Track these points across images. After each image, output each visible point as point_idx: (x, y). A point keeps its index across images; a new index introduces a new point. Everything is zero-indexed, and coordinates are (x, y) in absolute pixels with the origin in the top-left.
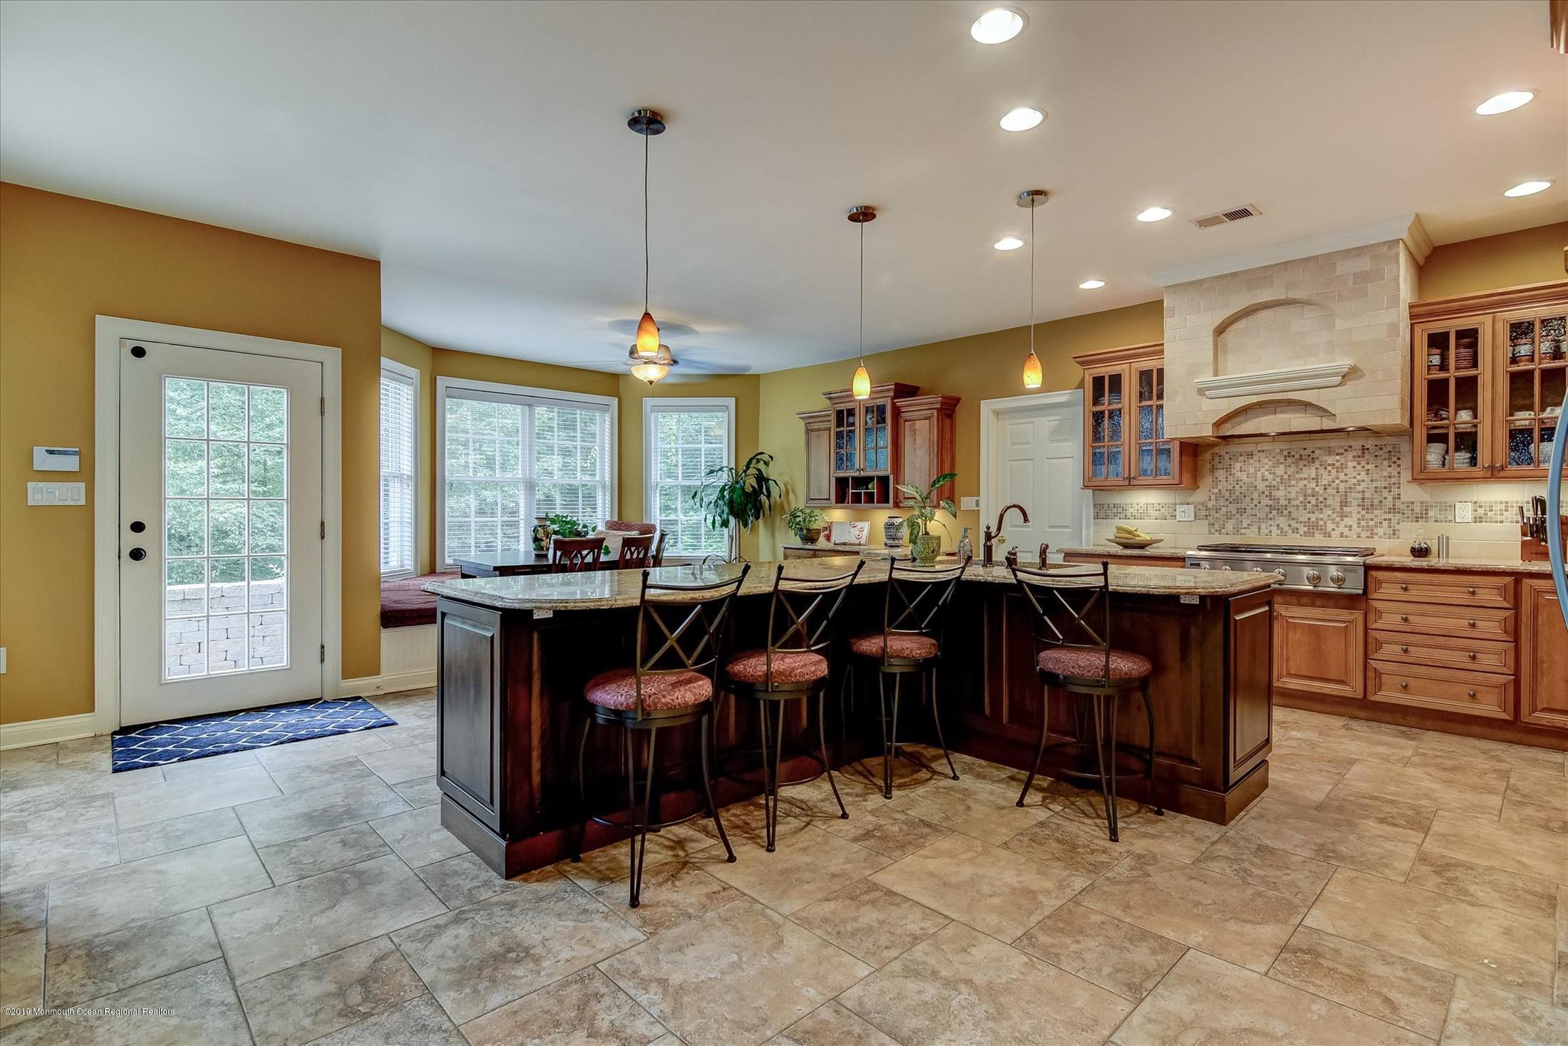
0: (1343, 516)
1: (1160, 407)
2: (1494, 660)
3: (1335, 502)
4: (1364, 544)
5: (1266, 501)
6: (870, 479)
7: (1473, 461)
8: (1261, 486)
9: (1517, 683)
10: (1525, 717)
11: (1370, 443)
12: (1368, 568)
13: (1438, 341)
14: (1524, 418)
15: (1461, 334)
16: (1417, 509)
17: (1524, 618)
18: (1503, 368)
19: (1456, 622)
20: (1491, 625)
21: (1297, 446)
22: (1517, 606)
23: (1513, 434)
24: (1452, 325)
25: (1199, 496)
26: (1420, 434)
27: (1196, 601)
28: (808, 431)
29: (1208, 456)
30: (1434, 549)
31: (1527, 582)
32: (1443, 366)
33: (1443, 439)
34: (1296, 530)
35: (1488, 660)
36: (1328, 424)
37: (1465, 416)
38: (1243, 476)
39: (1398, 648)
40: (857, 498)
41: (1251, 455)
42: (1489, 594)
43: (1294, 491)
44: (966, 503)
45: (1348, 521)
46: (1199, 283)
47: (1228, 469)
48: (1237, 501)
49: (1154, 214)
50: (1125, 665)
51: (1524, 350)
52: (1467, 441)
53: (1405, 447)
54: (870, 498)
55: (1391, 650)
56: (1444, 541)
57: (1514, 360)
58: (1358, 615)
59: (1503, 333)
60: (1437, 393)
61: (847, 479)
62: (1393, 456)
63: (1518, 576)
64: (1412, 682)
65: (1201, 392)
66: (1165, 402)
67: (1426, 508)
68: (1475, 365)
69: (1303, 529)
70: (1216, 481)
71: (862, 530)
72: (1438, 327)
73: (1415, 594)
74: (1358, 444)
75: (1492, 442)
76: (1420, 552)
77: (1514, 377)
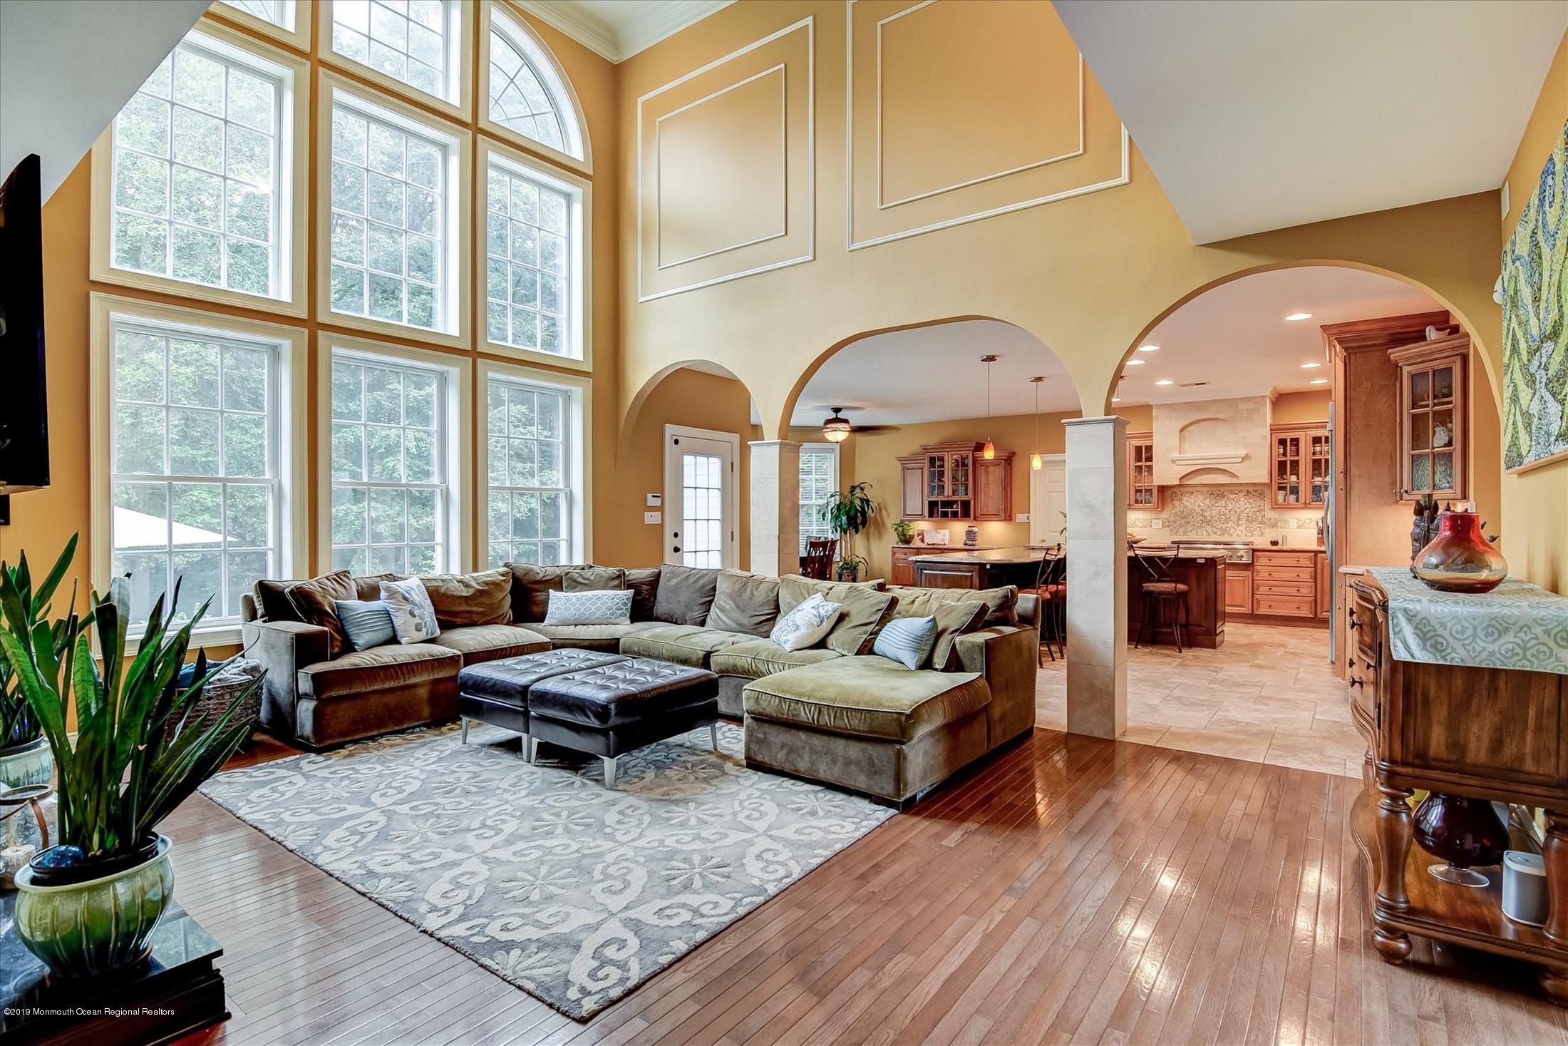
0: (1239, 525)
1: (1150, 468)
2: (1306, 591)
3: (1234, 518)
4: (1248, 540)
5: (1200, 518)
6: (955, 502)
7: (1297, 500)
8: (1198, 510)
9: (1316, 600)
10: (1319, 616)
11: (1251, 489)
12: (1254, 551)
13: (1282, 442)
14: (1318, 480)
15: (1292, 440)
16: (1272, 521)
17: (1318, 571)
18: (1311, 457)
19: (1291, 575)
20: (1306, 575)
21: (1216, 490)
22: (1315, 566)
23: (1314, 487)
24: (1289, 435)
25: (1165, 515)
26: (1275, 486)
27: (1203, 561)
28: (904, 469)
29: (1169, 492)
30: (1280, 542)
31: (1319, 555)
32: (1285, 454)
33: (1284, 488)
34: (1215, 533)
35: (1304, 591)
36: (1235, 481)
37: (1294, 478)
38: (1188, 504)
39: (1267, 588)
40: (945, 515)
41: (1192, 493)
42: (1305, 561)
43: (1214, 512)
44: (1020, 518)
45: (1241, 528)
46: (1172, 405)
47: (1180, 500)
48: (1185, 517)
49: (1164, 383)
50: (1181, 587)
51: (1318, 449)
52: (1295, 490)
53: (1267, 491)
54: (955, 515)
55: (1264, 589)
56: (1284, 538)
57: (1314, 453)
58: (1250, 573)
59: (1310, 441)
60: (1282, 465)
61: (937, 502)
62: (1261, 495)
63: (1316, 553)
64: (1273, 604)
65: (1173, 461)
66: (1154, 463)
67: (1277, 521)
68: (1298, 455)
69: (1219, 533)
70: (1174, 507)
71: (944, 535)
72: (1283, 435)
73: (1274, 562)
74: (1245, 489)
75: (1305, 491)
76: (1274, 543)
77: (1314, 461)
